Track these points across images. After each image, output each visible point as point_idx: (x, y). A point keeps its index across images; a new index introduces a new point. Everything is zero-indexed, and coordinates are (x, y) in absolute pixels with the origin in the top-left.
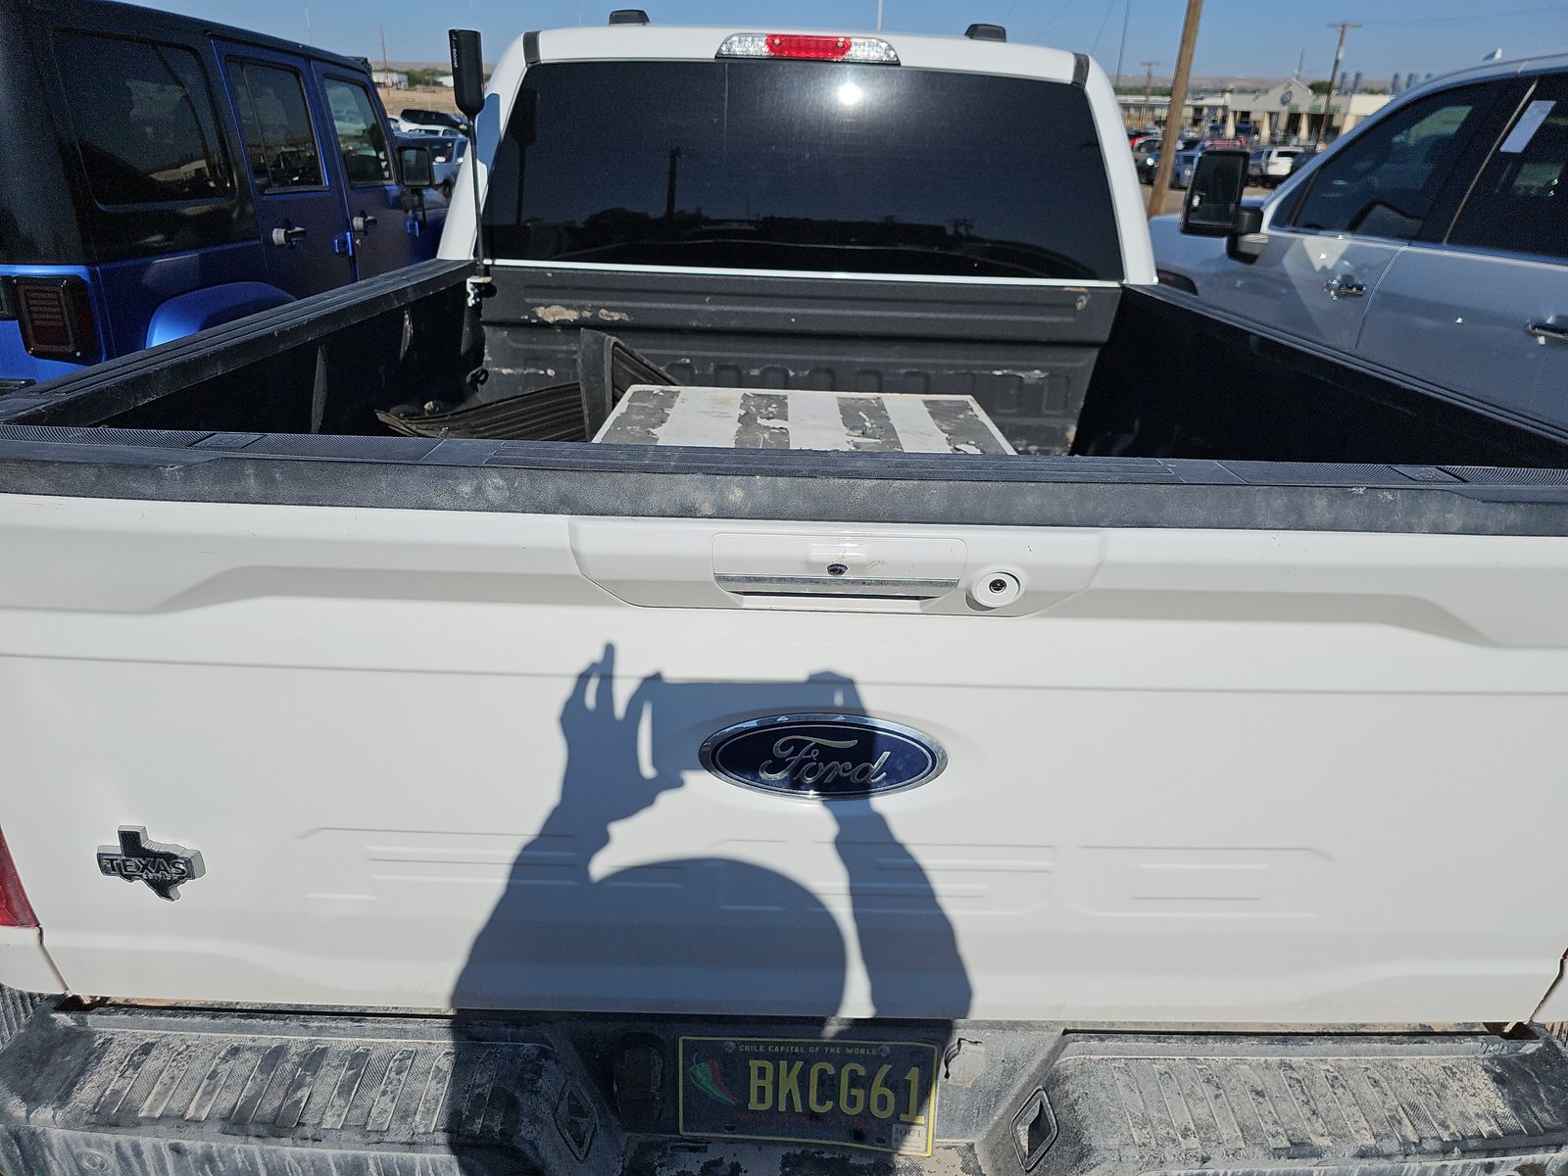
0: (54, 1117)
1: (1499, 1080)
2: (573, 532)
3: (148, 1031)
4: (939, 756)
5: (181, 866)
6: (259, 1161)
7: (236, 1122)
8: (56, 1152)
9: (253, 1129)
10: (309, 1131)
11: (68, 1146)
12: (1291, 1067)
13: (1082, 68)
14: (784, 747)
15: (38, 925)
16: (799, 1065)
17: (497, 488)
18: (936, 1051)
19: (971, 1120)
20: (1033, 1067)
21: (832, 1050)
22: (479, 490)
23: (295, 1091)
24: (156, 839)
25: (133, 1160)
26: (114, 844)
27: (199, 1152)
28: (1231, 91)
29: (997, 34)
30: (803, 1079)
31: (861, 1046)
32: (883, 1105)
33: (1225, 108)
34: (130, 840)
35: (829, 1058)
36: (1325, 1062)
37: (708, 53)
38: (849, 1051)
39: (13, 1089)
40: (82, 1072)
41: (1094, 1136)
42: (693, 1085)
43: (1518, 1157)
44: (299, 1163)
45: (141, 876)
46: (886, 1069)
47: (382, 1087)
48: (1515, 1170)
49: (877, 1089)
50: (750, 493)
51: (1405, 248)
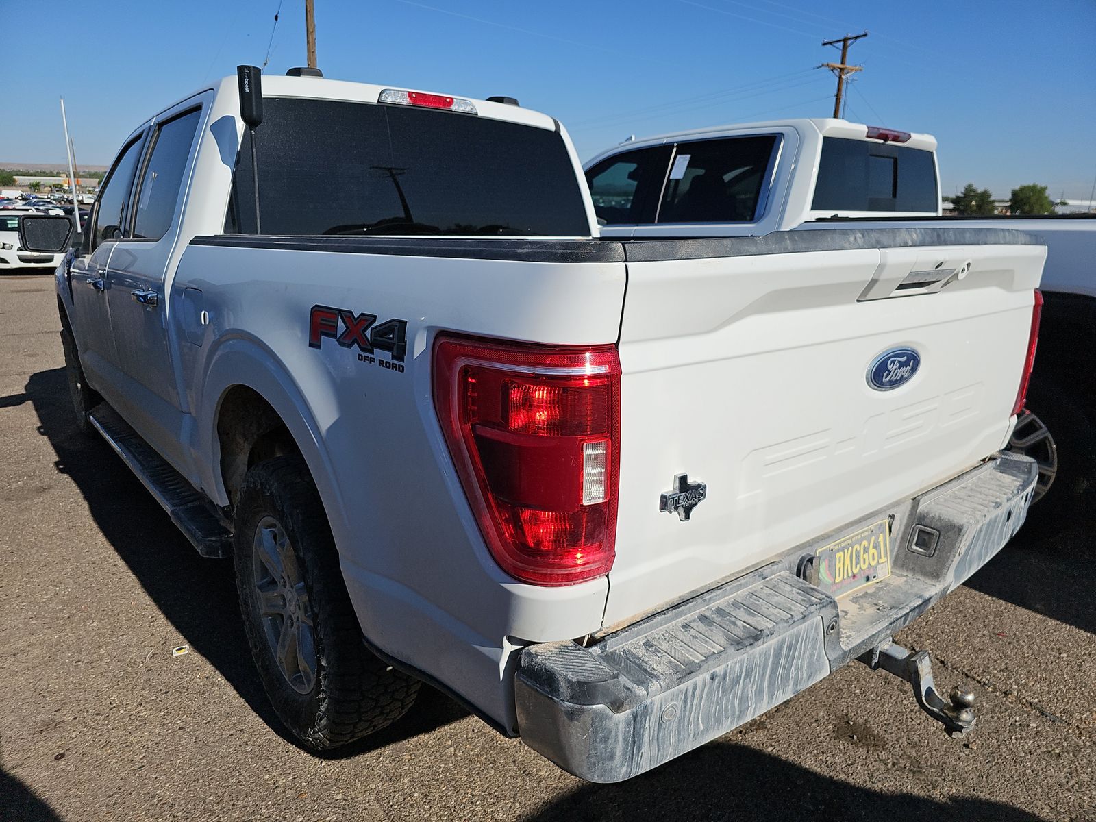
0: (660, 685)
3: (638, 638)
7: (737, 644)
8: (652, 717)
9: (747, 642)
10: (767, 632)
11: (661, 706)
16: (850, 549)
18: (886, 523)
21: (859, 537)
25: (689, 699)
27: (722, 674)
29: (514, 102)
31: (864, 531)
32: (874, 559)
35: (858, 541)
37: (372, 99)
38: (863, 535)
44: (760, 657)
46: (873, 539)
49: (872, 551)
51: (636, 228)
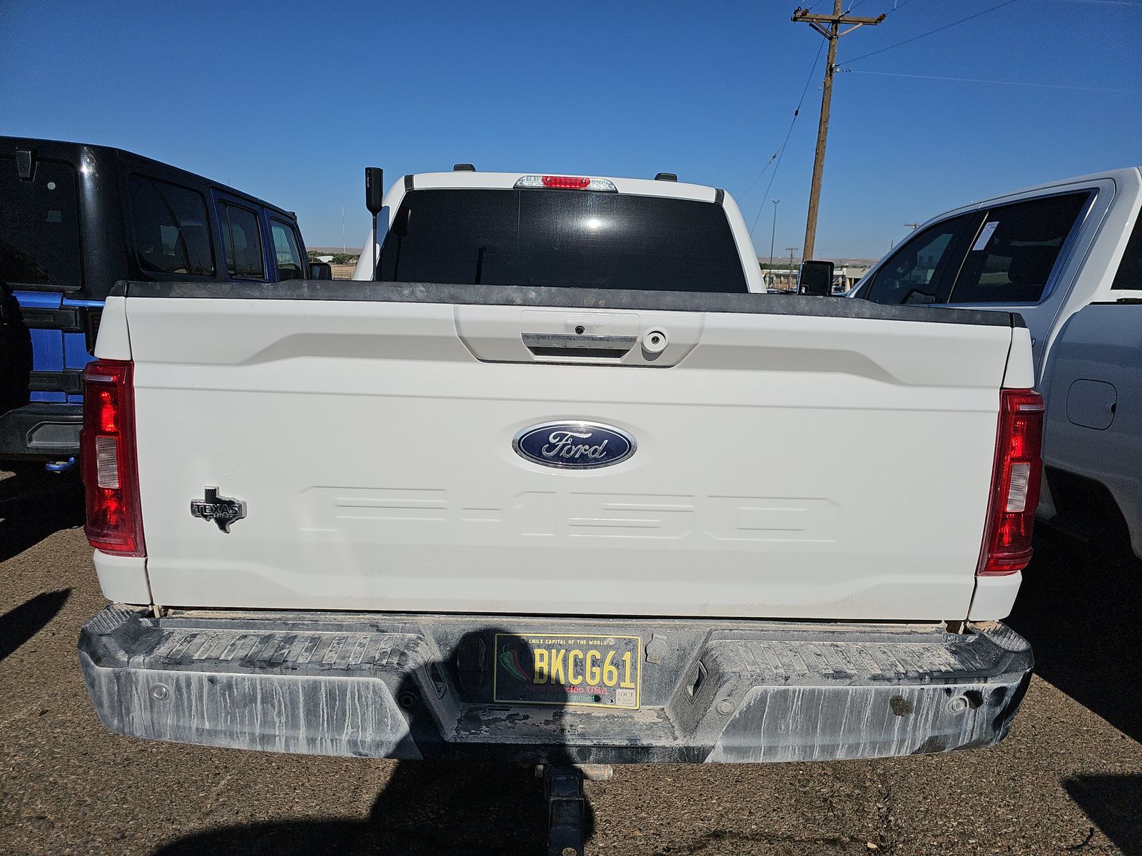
0: (144, 660)
1: (953, 653)
2: (456, 311)
4: (633, 444)
5: (236, 509)
6: (258, 687)
7: (249, 663)
8: (139, 687)
9: (258, 665)
10: (290, 664)
11: (148, 681)
12: (837, 646)
13: (720, 195)
14: (555, 438)
15: (146, 556)
16: (563, 651)
17: (421, 291)
18: (640, 641)
19: (662, 692)
20: (695, 653)
21: (582, 642)
22: (413, 293)
23: (280, 650)
24: (223, 495)
25: (184, 690)
26: (201, 497)
27: (225, 682)
28: (847, 267)
30: (565, 660)
31: (597, 639)
32: (610, 678)
33: (843, 276)
34: (211, 495)
35: (580, 647)
36: (857, 645)
37: (511, 186)
38: (591, 643)
39: (121, 647)
40: (158, 643)
41: (727, 668)
42: (503, 668)
43: (965, 685)
44: (281, 687)
45: (213, 516)
46: (612, 653)
47: (330, 649)
48: (964, 694)
49: (608, 667)
50: (539, 294)
